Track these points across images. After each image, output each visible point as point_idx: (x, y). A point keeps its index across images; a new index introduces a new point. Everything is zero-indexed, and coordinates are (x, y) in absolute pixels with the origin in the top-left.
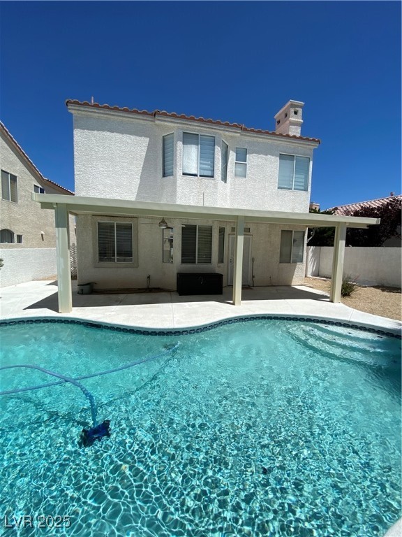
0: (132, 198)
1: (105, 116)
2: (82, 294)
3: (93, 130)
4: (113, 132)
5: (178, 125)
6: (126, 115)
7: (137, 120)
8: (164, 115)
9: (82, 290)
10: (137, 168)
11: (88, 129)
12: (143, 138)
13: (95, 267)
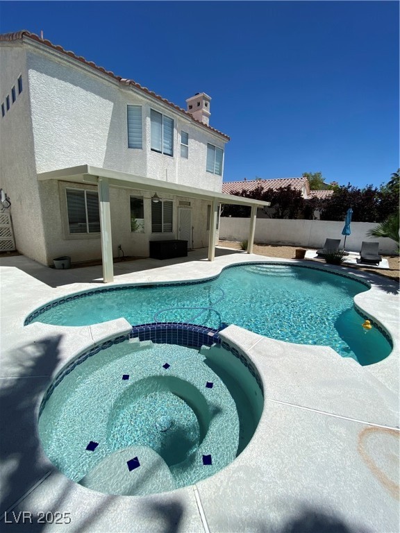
0: (100, 165)
1: (68, 64)
2: (64, 269)
3: (54, 77)
4: (76, 85)
5: (148, 101)
6: (91, 70)
7: (101, 79)
8: (138, 87)
9: (63, 265)
10: (103, 132)
11: (46, 73)
12: (107, 102)
13: (68, 239)
